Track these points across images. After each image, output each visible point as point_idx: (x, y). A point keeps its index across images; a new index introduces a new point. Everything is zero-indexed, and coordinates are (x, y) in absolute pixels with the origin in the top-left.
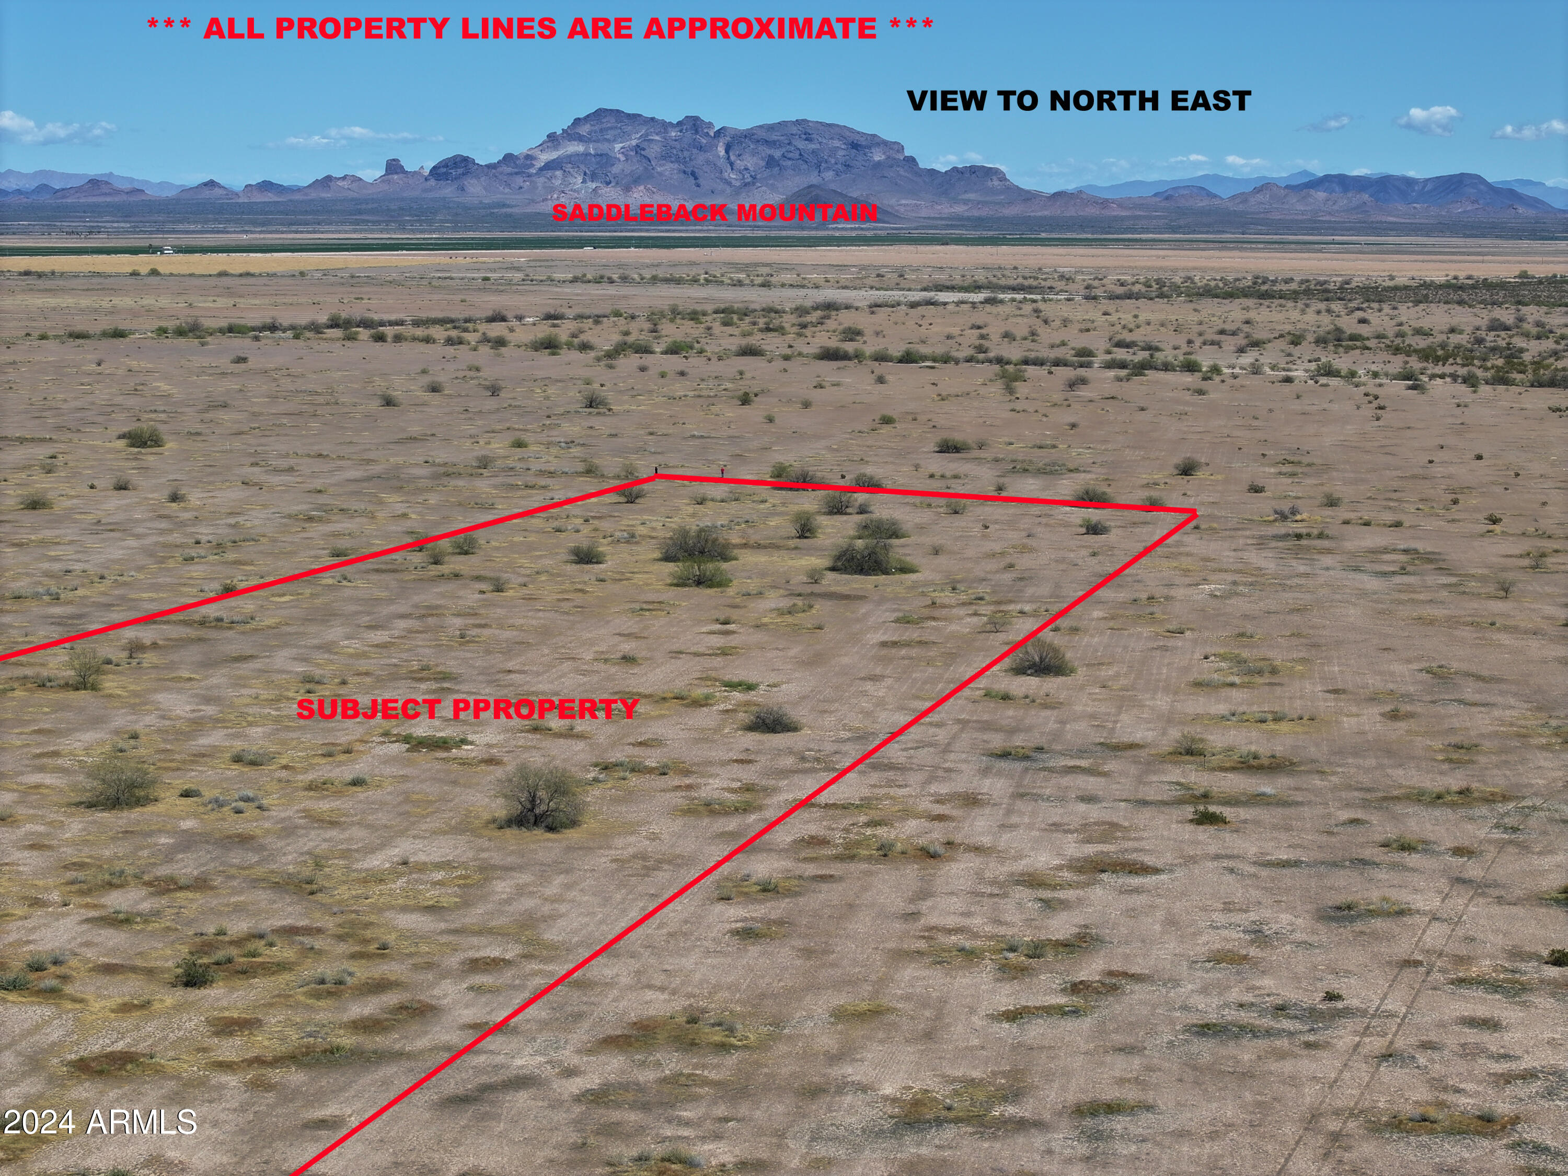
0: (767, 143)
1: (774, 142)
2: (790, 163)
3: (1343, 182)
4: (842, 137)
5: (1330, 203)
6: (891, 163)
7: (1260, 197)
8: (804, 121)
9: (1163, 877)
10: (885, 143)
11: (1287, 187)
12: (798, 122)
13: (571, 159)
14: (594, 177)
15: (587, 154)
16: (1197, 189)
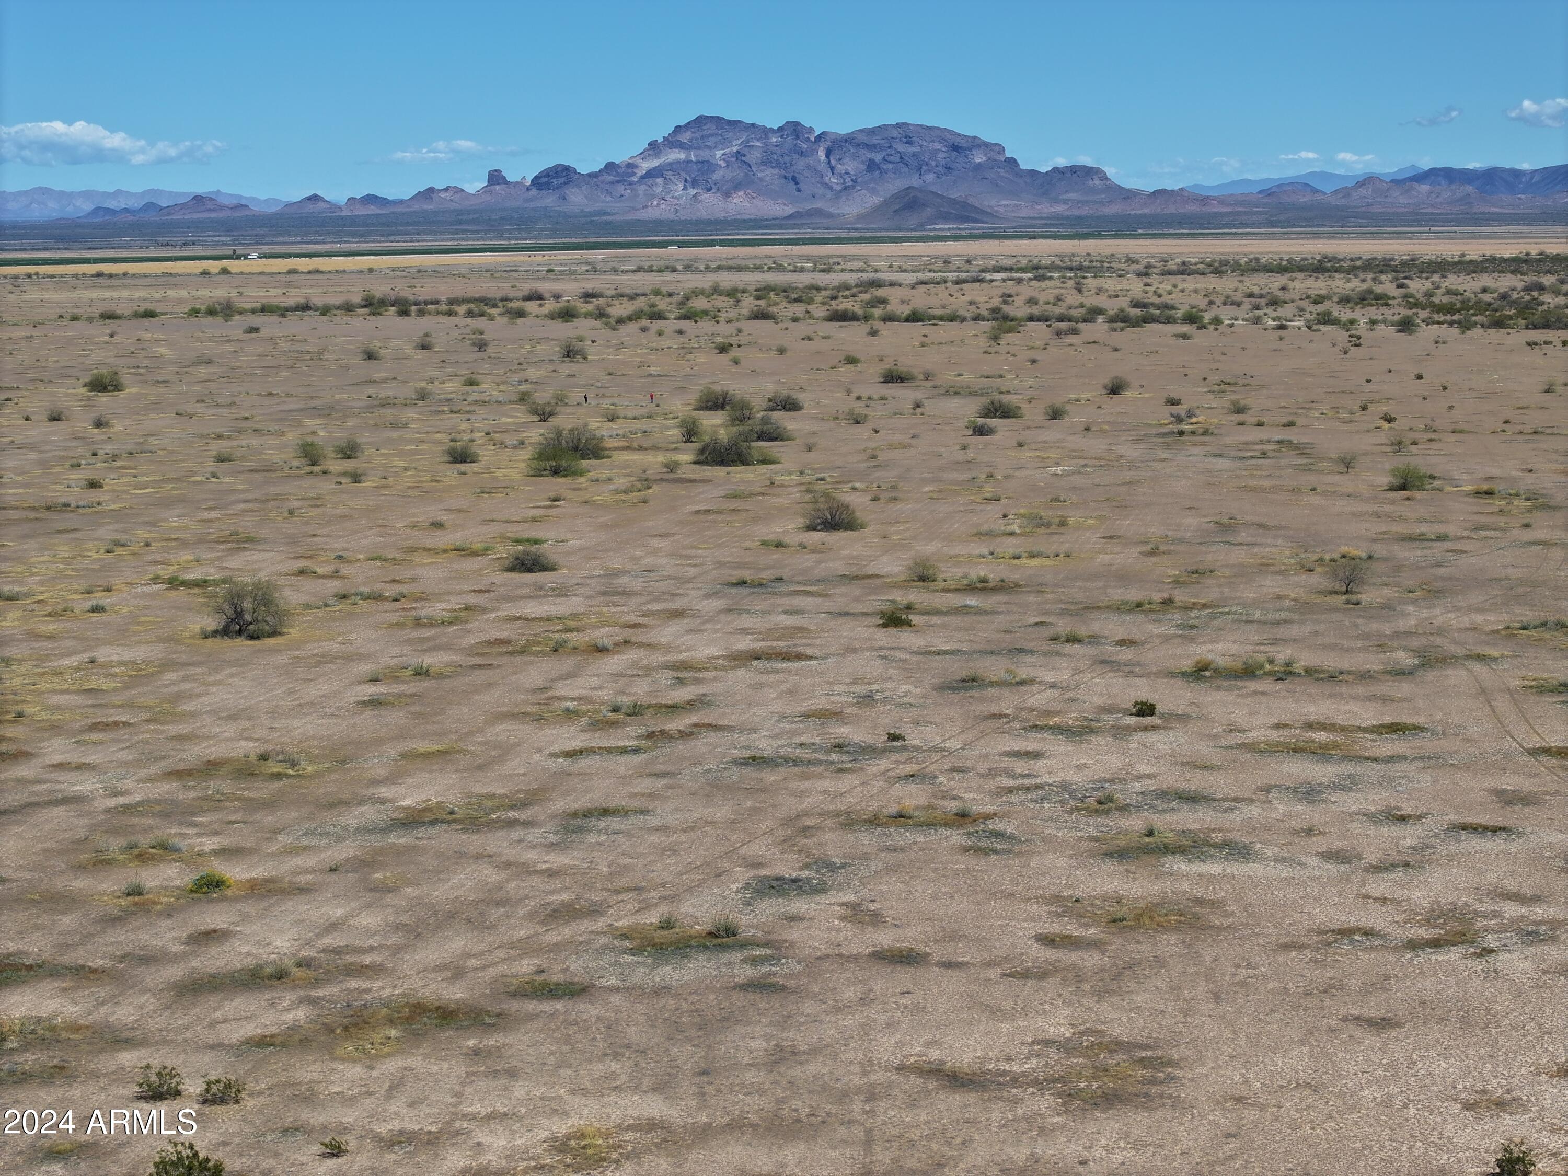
0: (869, 147)
1: (875, 146)
2: (891, 166)
3: (1449, 175)
4: (942, 140)
5: (1433, 195)
6: (993, 164)
7: (1362, 191)
8: (904, 124)
9: (813, 662)
10: (986, 145)
11: (1392, 181)
12: (898, 126)
13: (674, 167)
14: (695, 183)
15: (688, 162)
16: (1302, 186)
